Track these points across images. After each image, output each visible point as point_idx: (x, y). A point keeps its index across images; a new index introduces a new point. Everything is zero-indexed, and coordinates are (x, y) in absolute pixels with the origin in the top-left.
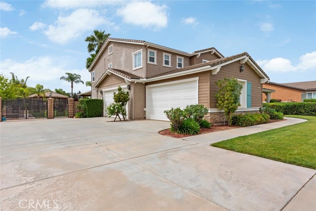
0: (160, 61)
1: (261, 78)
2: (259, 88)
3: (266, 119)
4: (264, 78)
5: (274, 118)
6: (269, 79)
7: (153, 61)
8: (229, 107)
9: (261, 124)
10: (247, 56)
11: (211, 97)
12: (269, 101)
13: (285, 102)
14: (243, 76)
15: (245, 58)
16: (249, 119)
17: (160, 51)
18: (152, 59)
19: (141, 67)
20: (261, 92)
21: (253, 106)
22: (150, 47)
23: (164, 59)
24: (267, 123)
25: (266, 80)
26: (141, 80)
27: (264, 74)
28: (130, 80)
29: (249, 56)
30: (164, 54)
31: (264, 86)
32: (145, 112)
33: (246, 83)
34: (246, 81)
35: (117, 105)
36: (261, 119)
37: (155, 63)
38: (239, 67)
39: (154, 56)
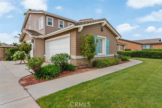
0: (56, 24)
1: (116, 36)
2: (115, 42)
3: (117, 62)
4: (118, 36)
5: (124, 60)
6: (121, 37)
7: (51, 25)
8: (88, 55)
9: (114, 65)
10: (106, 21)
11: (77, 48)
12: (124, 50)
13: (133, 50)
14: (104, 34)
15: (104, 22)
16: (104, 63)
17: (56, 18)
18: (50, 23)
19: (43, 28)
20: (116, 45)
21: (110, 53)
22: (47, 15)
23: (59, 24)
24: (118, 64)
25: (119, 37)
26: (40, 36)
27: (118, 33)
28: (32, 36)
29: (107, 21)
30: (59, 20)
31: (118, 41)
32: (45, 57)
33: (106, 39)
34: (106, 37)
35: (21, 53)
36: (113, 62)
37: (53, 26)
38: (101, 28)
39: (52, 21)
